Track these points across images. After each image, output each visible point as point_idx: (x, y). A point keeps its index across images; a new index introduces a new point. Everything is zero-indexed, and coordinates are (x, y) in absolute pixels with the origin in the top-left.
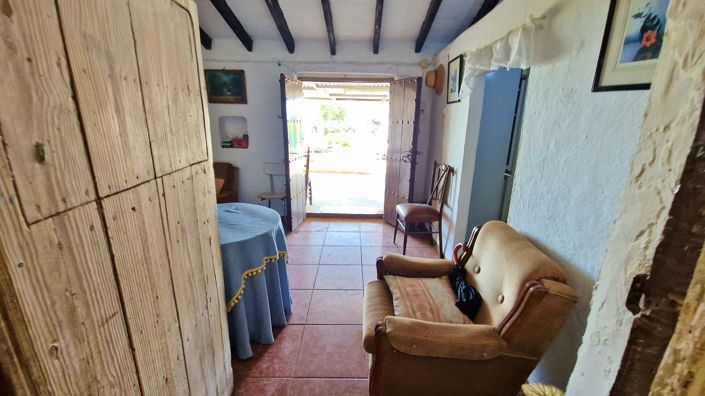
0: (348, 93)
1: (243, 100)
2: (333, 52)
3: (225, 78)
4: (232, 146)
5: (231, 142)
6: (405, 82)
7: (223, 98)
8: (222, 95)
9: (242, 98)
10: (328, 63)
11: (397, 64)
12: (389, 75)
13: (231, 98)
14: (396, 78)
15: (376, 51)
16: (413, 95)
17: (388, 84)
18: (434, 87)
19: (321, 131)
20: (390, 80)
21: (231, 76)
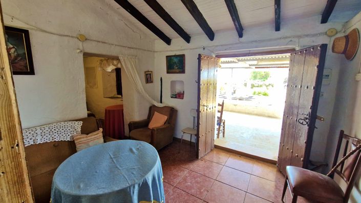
0: (260, 63)
1: (183, 72)
2: (241, 35)
3: (175, 60)
4: (176, 98)
5: (176, 95)
6: (307, 51)
7: (174, 70)
8: (173, 69)
9: (182, 71)
10: (238, 43)
11: (299, 37)
12: (290, 47)
13: (177, 71)
14: (297, 49)
15: (278, 29)
16: (316, 61)
17: (288, 55)
18: (344, 52)
19: (249, 86)
20: (292, 51)
21: (178, 58)
